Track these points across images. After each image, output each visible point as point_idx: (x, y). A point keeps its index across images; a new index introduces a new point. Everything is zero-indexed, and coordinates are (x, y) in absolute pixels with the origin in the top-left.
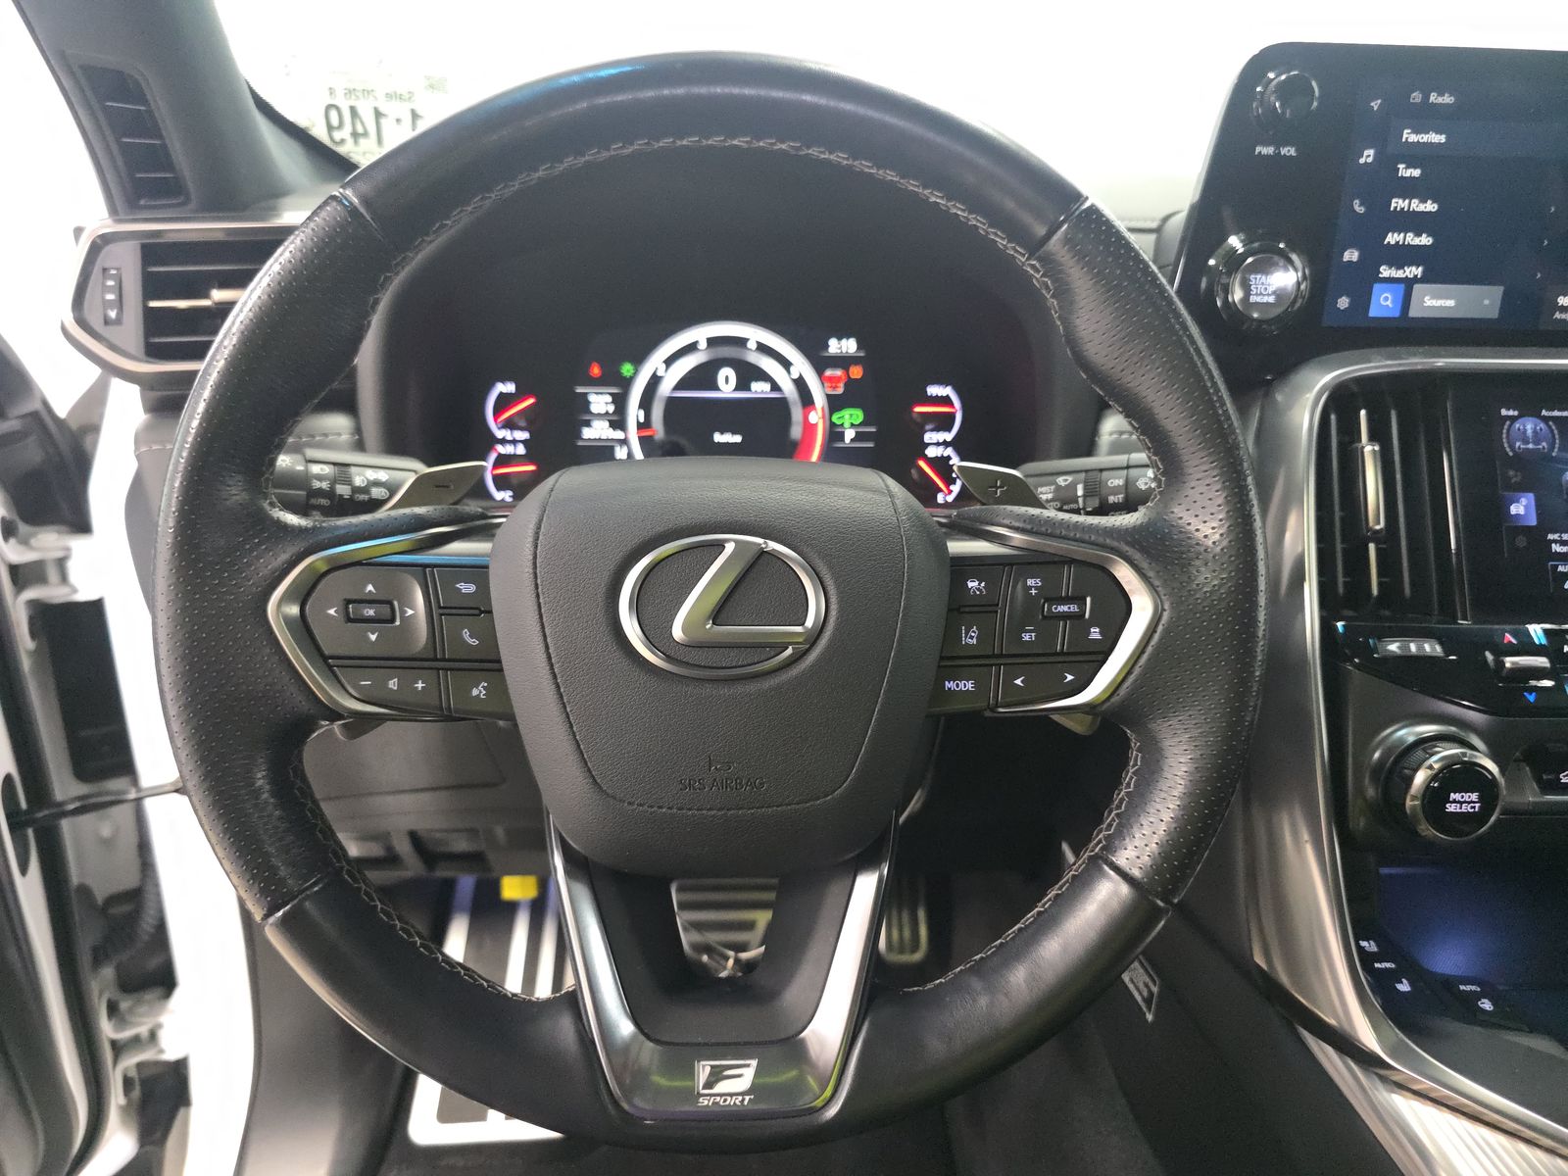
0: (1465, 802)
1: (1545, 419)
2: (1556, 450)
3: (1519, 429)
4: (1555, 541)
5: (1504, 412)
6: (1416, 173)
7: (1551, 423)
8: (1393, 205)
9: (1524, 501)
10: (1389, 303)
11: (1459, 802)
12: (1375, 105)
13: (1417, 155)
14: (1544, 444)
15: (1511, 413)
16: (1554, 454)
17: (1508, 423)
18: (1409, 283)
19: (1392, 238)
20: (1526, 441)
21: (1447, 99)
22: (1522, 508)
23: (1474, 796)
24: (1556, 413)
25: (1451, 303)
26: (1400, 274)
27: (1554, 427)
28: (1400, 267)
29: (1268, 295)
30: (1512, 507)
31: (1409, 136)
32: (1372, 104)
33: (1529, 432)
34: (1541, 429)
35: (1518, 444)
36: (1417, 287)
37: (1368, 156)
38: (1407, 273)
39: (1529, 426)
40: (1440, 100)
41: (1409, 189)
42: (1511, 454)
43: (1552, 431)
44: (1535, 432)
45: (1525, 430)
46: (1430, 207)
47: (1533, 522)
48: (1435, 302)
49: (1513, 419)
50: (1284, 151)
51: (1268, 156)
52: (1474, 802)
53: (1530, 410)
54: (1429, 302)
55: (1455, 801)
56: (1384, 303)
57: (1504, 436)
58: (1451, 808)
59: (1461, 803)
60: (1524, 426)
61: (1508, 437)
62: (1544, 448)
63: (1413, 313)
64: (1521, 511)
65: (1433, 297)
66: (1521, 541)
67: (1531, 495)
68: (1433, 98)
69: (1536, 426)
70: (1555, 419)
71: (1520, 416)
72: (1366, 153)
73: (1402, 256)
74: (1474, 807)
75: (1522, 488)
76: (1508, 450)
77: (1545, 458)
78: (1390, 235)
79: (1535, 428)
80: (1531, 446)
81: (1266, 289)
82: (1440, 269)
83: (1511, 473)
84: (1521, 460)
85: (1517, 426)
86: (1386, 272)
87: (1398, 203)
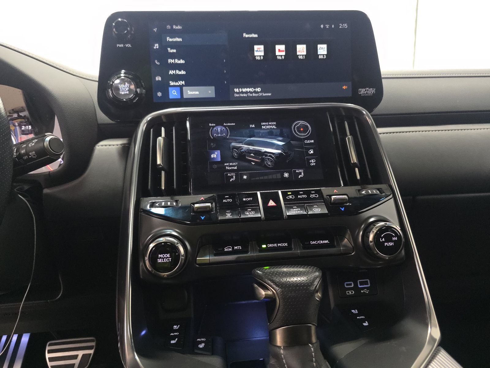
0: (165, 258)
1: (225, 126)
2: (228, 136)
3: (215, 130)
4: (227, 166)
5: (210, 125)
6: (175, 51)
7: (227, 127)
8: (169, 62)
9: (216, 153)
10: (176, 93)
11: (162, 258)
12: (155, 30)
13: (173, 45)
14: (224, 134)
15: (213, 125)
16: (228, 137)
17: (212, 128)
18: (181, 87)
19: (171, 72)
20: (218, 133)
21: (179, 27)
22: (216, 155)
23: (168, 255)
24: (229, 124)
25: (197, 93)
26: (177, 84)
27: (228, 129)
28: (176, 81)
29: (126, 91)
30: (212, 155)
31: (169, 39)
32: (154, 30)
33: (219, 131)
34: (223, 129)
35: (215, 135)
36: (184, 88)
37: (156, 46)
38: (180, 83)
39: (219, 129)
40: (177, 28)
41: (173, 56)
42: (212, 138)
43: (227, 130)
44: (221, 130)
45: (218, 130)
46: (182, 61)
47: (219, 160)
48: (191, 92)
49: (213, 127)
50: (127, 45)
51: (121, 47)
52: (169, 258)
53: (219, 123)
54: (189, 93)
55: (160, 258)
56: (174, 94)
57: (210, 132)
58: (160, 261)
59: (163, 258)
60: (217, 129)
61: (211, 133)
62: (224, 135)
63: (185, 97)
64: (215, 156)
65: (190, 91)
66: (215, 166)
67: (219, 151)
68: (174, 27)
69: (221, 128)
70: (228, 126)
71: (216, 126)
72: (156, 45)
73: (177, 78)
74: (169, 260)
75: (216, 149)
76: (211, 137)
77: (225, 138)
78: (170, 71)
79: (221, 129)
80: (219, 135)
81: (125, 89)
82: (191, 82)
83: (212, 144)
84: (215, 140)
85: (215, 129)
86: (172, 83)
87: (170, 61)
